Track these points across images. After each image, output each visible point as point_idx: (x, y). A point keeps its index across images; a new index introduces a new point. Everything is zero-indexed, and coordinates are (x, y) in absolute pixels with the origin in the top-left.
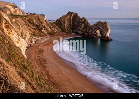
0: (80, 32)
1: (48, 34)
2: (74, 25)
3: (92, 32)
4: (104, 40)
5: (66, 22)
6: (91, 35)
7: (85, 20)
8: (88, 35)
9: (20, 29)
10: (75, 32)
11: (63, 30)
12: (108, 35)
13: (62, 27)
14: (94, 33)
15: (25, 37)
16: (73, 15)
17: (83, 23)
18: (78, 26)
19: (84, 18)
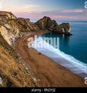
0: (51, 29)
2: (47, 25)
3: (59, 29)
4: (66, 34)
5: (43, 23)
6: (58, 32)
8: (56, 31)
9: (13, 28)
10: (48, 30)
12: (69, 31)
15: (16, 33)
16: (47, 18)
17: (53, 24)
18: (50, 26)
19: (54, 20)
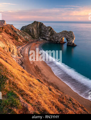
0: (47, 38)
1: (23, 42)
2: (41, 33)
3: (58, 39)
4: (70, 45)
5: (35, 30)
6: (58, 41)
7: (51, 29)
8: (55, 41)
9: (8, 45)
10: (43, 38)
11: (33, 37)
13: (32, 34)
14: (60, 40)
15: (13, 52)
16: (39, 24)
17: (49, 31)
18: (45, 33)
19: (49, 27)
